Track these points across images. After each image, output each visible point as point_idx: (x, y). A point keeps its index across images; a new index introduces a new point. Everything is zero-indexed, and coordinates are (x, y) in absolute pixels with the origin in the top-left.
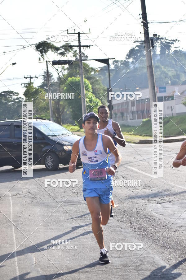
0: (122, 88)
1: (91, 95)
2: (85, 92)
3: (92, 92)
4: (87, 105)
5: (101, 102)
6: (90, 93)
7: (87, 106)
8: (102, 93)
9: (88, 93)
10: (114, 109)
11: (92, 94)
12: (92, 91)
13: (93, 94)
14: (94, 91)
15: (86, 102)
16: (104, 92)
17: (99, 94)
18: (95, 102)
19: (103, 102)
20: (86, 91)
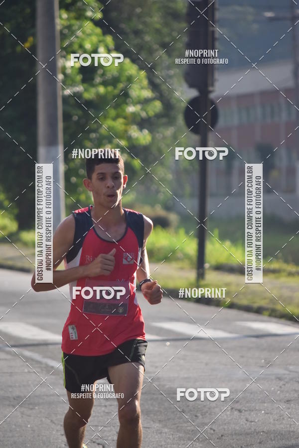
0: (270, 9)
1: (95, 39)
2: (58, 21)
3: (97, 23)
4: (68, 92)
5: (145, 82)
6: (88, 26)
7: (65, 99)
8: (158, 31)
9: (76, 23)
10: (221, 122)
11: (98, 30)
12: (99, 15)
13: (105, 33)
14: (114, 14)
15: (60, 77)
16: (166, 24)
17: (137, 33)
18: (115, 81)
19: (158, 81)
20: (65, 15)
